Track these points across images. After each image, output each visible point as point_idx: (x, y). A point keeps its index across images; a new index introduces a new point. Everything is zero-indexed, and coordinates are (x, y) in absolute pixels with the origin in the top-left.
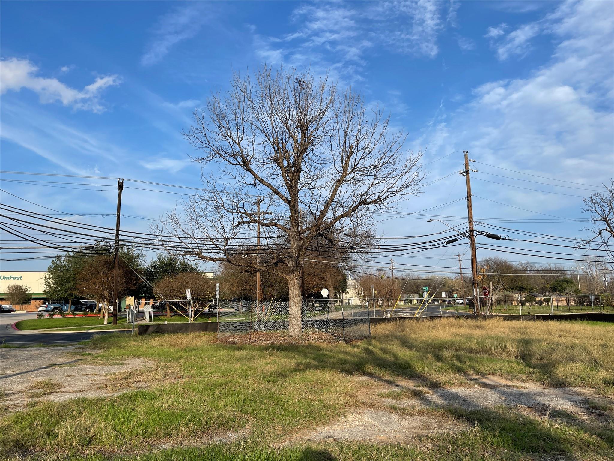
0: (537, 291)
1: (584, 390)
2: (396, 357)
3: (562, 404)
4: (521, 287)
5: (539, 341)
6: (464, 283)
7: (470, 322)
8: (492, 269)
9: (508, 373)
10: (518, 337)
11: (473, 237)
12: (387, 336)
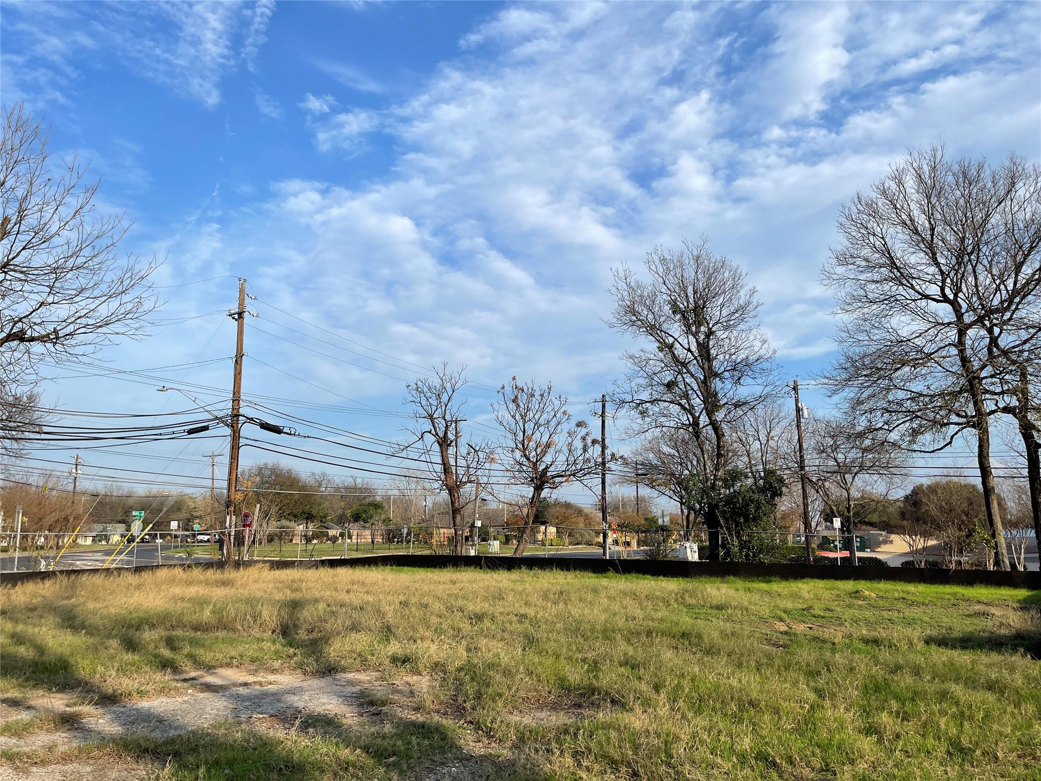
0: (332, 520)
1: (362, 677)
2: (41, 650)
3: (324, 704)
4: (309, 514)
5: (316, 601)
6: (216, 505)
7: (211, 574)
8: (267, 482)
9: (253, 661)
10: (286, 596)
11: (237, 426)
12: (32, 609)
